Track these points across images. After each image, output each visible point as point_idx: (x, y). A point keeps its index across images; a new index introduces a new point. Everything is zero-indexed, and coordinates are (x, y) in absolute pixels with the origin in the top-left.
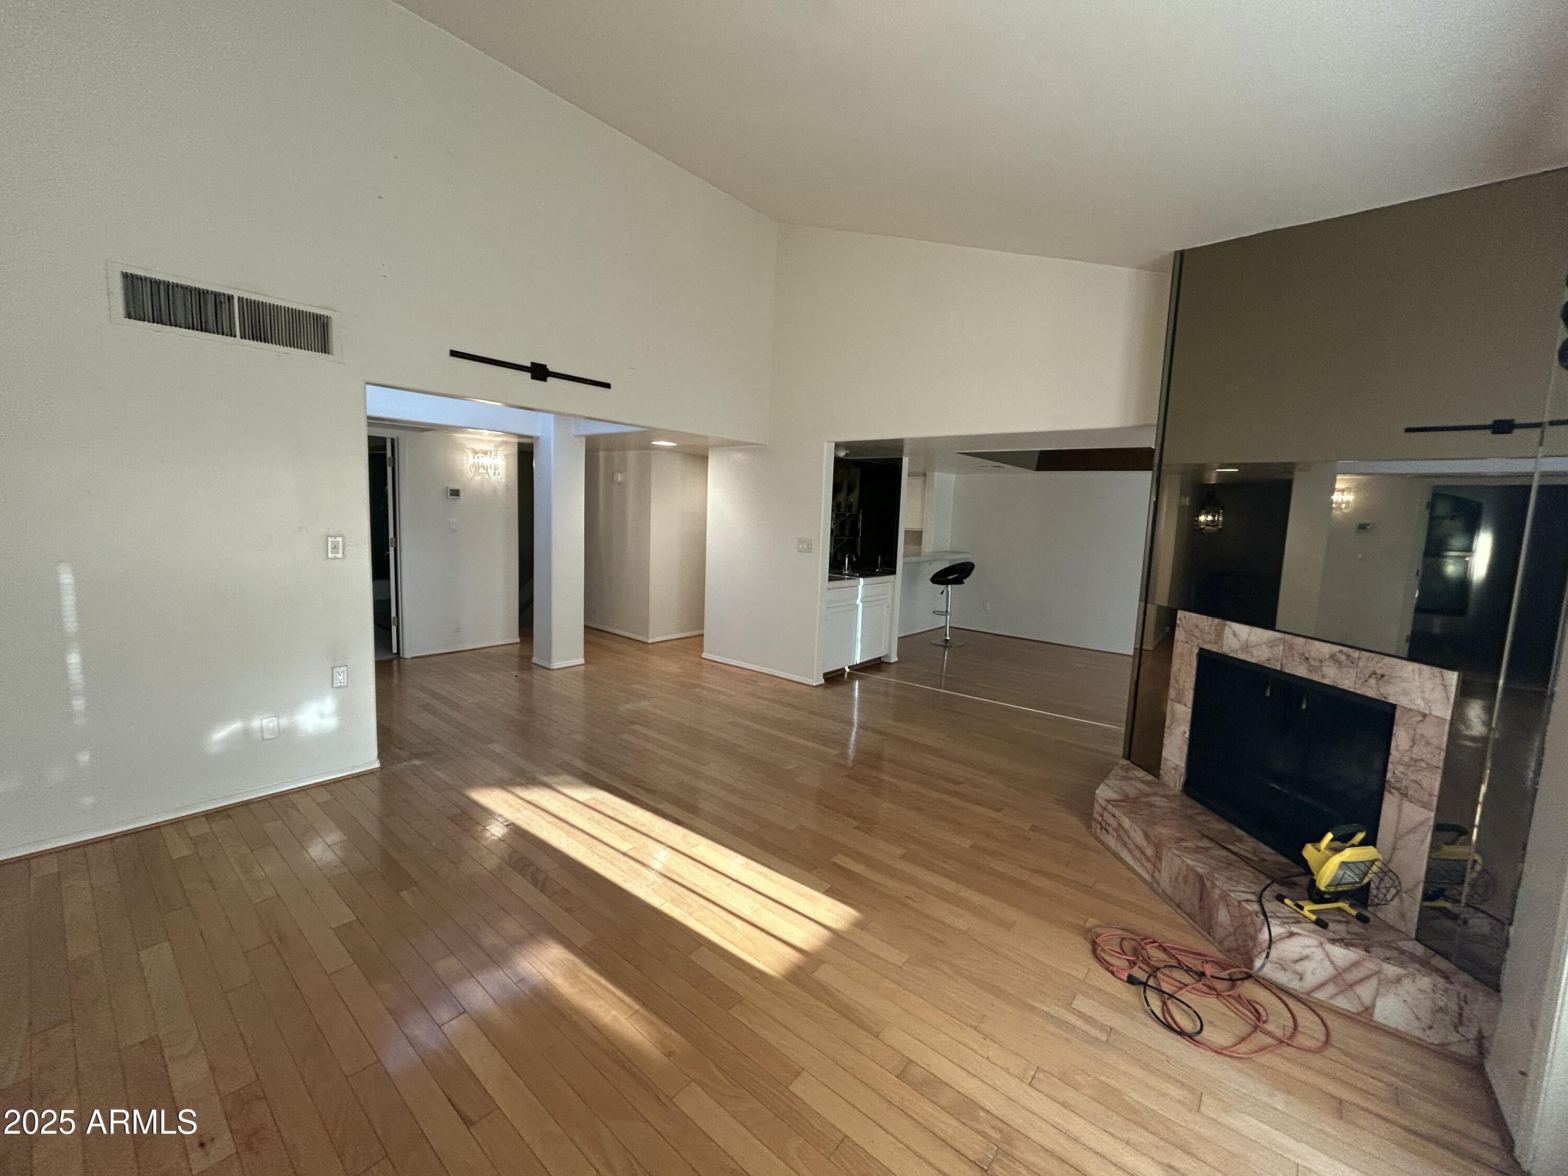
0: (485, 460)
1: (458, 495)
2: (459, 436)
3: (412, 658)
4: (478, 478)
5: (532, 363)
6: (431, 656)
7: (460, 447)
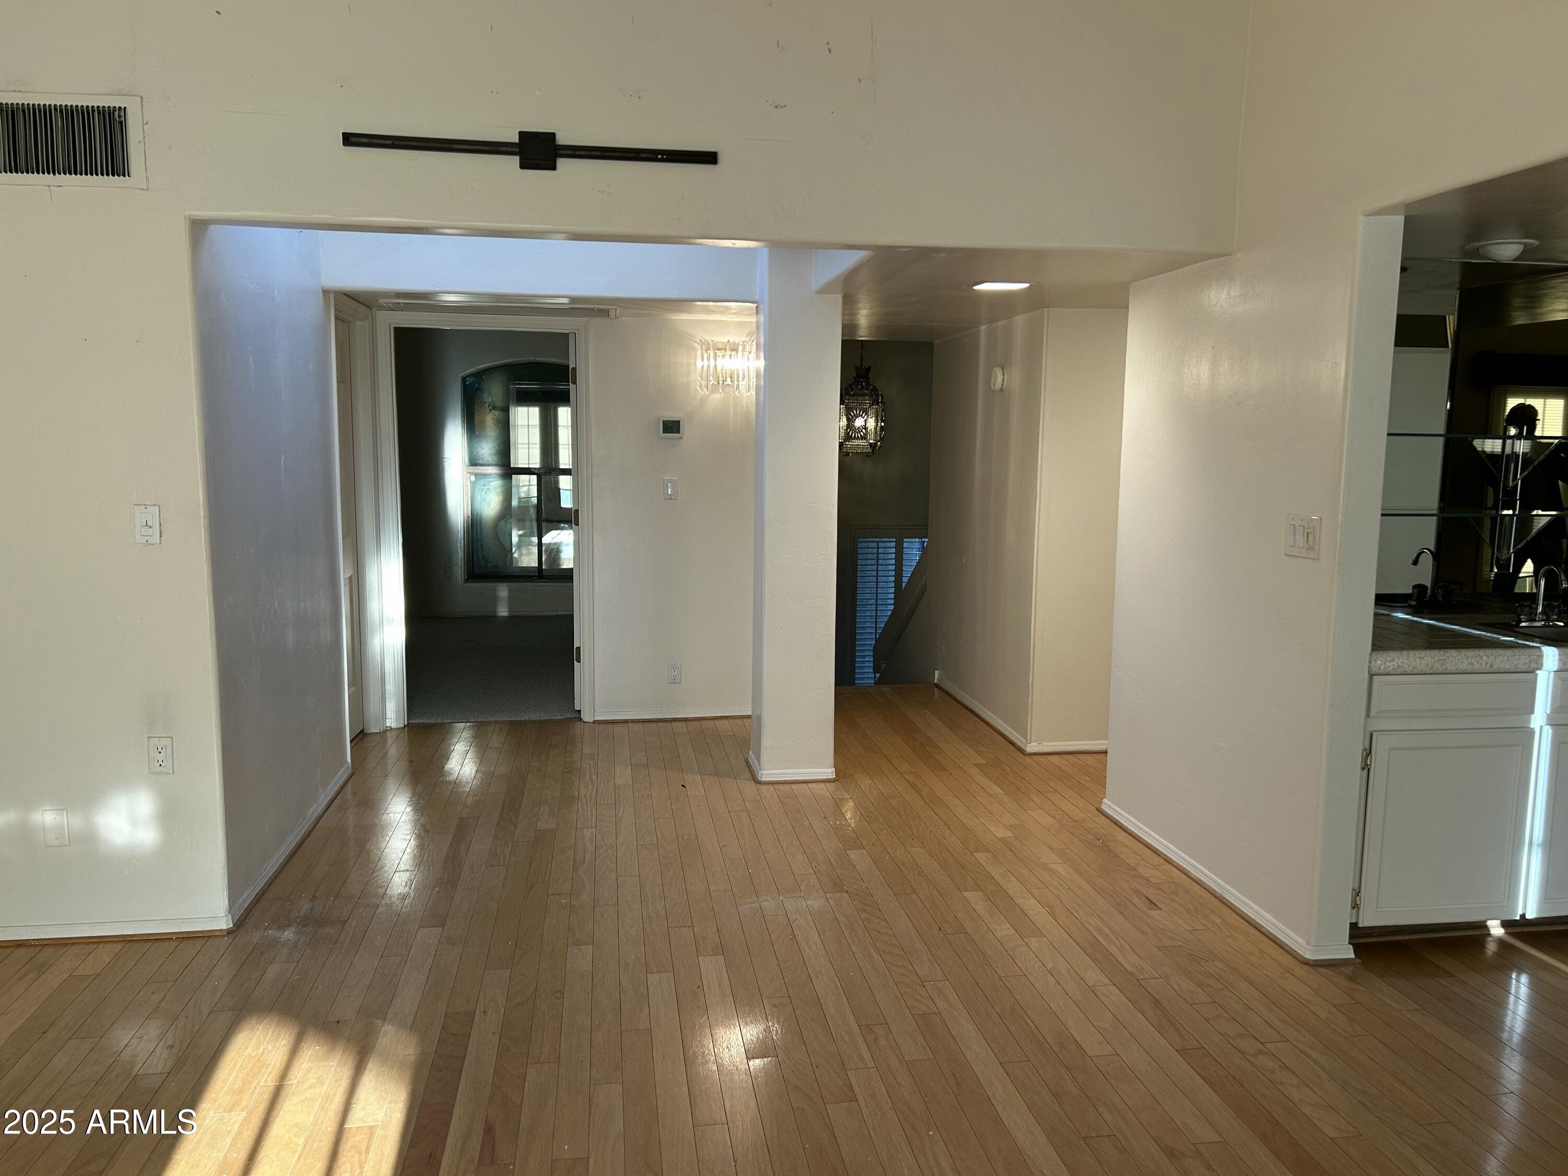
0: (727, 363)
1: (678, 431)
2: (681, 317)
3: (594, 722)
4: (717, 397)
5: (521, 133)
6: (626, 722)
7: (681, 340)
